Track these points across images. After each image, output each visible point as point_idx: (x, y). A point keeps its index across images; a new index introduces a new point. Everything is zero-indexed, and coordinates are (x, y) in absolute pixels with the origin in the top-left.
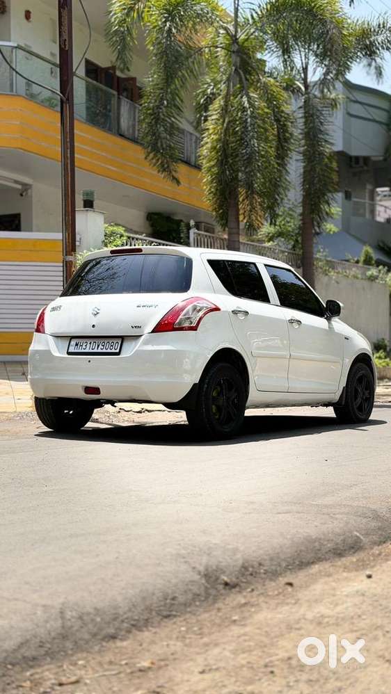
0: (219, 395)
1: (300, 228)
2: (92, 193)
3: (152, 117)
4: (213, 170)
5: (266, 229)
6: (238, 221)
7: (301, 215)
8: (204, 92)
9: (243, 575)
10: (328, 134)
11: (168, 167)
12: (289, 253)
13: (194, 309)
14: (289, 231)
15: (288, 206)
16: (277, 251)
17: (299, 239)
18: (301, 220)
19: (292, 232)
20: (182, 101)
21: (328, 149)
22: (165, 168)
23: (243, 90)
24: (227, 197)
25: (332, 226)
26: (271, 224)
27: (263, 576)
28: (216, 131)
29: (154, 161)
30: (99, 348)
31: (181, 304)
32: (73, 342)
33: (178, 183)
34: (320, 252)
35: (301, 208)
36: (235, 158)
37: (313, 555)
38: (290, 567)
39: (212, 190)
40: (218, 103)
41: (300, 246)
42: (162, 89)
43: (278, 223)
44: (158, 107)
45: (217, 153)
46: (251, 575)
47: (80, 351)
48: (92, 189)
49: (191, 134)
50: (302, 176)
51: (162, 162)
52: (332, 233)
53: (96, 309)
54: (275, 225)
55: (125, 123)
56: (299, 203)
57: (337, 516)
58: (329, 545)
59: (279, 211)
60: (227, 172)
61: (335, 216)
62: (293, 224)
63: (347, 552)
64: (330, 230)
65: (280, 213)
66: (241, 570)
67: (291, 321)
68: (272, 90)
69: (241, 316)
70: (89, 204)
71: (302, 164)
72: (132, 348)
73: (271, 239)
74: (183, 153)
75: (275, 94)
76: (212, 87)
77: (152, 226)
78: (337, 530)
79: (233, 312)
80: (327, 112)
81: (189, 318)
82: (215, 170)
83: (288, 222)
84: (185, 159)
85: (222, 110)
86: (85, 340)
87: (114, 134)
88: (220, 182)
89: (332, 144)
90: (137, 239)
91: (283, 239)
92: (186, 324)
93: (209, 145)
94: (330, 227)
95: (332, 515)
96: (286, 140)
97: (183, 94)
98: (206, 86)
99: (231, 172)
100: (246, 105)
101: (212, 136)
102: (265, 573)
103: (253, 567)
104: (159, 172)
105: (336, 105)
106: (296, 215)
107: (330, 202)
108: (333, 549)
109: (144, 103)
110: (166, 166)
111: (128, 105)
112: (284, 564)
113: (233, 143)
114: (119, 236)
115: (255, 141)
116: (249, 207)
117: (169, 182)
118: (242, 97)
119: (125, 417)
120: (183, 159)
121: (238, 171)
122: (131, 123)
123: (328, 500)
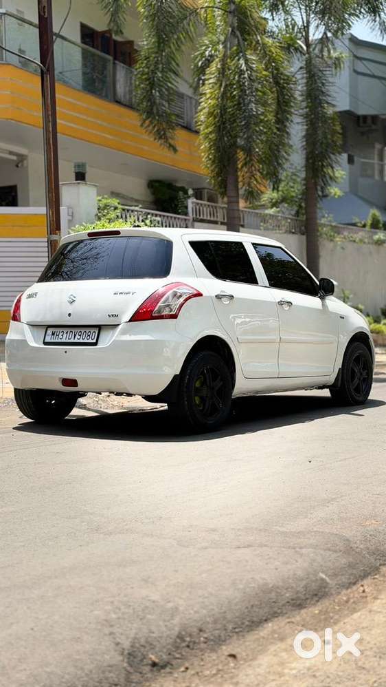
0: (202, 386)
1: (303, 194)
2: (83, 165)
3: (148, 82)
4: (210, 137)
5: (269, 195)
6: (237, 189)
7: (305, 179)
8: (202, 54)
9: (177, 648)
10: (329, 96)
11: (164, 134)
12: (291, 219)
13: (175, 295)
14: (293, 197)
15: (291, 170)
16: (280, 218)
17: (303, 205)
18: (304, 185)
19: (296, 197)
20: (178, 65)
21: (330, 111)
22: (161, 135)
23: (240, 52)
24: (226, 164)
25: (336, 189)
26: (273, 190)
27: (203, 646)
28: (213, 96)
29: (151, 128)
30: (76, 339)
31: (161, 290)
32: (50, 331)
33: (175, 150)
34: (324, 217)
35: (305, 173)
36: (233, 123)
37: (266, 610)
38: (237, 630)
39: (210, 157)
40: (214, 67)
41: (304, 211)
42: (157, 53)
43: (280, 189)
44: (153, 72)
45: (215, 118)
46: (188, 646)
47: (56, 341)
48: (84, 161)
49: (191, 98)
50: (304, 139)
51: (157, 130)
52: (336, 197)
53: (72, 297)
54: (278, 191)
55: (121, 89)
56: (302, 167)
57: (304, 551)
58: (287, 595)
59: (283, 175)
60: (226, 139)
61: (340, 180)
62: (297, 189)
63: (308, 601)
64: (335, 195)
65: (283, 178)
66: (176, 642)
67: (281, 303)
68: (270, 51)
69: (226, 301)
70: (80, 176)
71: (306, 127)
72: (108, 339)
73: (274, 205)
74: (182, 118)
75: (274, 55)
76: (210, 49)
77: (153, 193)
78: (300, 573)
79: (216, 296)
80: (330, 73)
81: (168, 306)
82: (212, 136)
83: (292, 187)
84: (185, 125)
85: (219, 74)
86: (61, 329)
87: (110, 101)
88: (218, 149)
89: (334, 106)
90: (132, 211)
91: (286, 205)
92: (166, 312)
93: (206, 110)
94: (335, 191)
95: (297, 549)
96: (287, 103)
97: (179, 58)
98: (204, 48)
99: (230, 138)
100: (244, 67)
101: (210, 101)
102: (205, 643)
103: (190, 636)
104: (155, 139)
105: (340, 64)
106: (299, 180)
107: (334, 165)
108: (293, 600)
109: (139, 68)
110: (162, 133)
111: (125, 69)
112: (230, 627)
113: (230, 107)
114: (113, 208)
115: (254, 105)
116: (248, 174)
117: (166, 150)
118: (239, 60)
119: (114, 400)
120: (183, 124)
121: (236, 137)
122: (127, 89)
123: (300, 525)
